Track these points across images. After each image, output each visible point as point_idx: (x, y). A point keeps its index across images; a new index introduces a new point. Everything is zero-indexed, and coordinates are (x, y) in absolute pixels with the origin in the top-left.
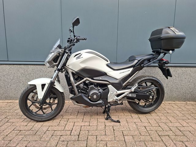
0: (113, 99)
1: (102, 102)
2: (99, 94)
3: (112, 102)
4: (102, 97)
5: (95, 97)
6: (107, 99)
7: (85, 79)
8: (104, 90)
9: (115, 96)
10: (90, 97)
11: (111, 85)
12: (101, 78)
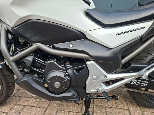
0: (97, 89)
1: (74, 95)
2: (68, 78)
3: (95, 94)
4: (73, 84)
5: (57, 84)
6: (85, 88)
7: (34, 46)
8: (78, 70)
9: (102, 84)
10: (46, 85)
11: (93, 62)
12: (71, 46)
